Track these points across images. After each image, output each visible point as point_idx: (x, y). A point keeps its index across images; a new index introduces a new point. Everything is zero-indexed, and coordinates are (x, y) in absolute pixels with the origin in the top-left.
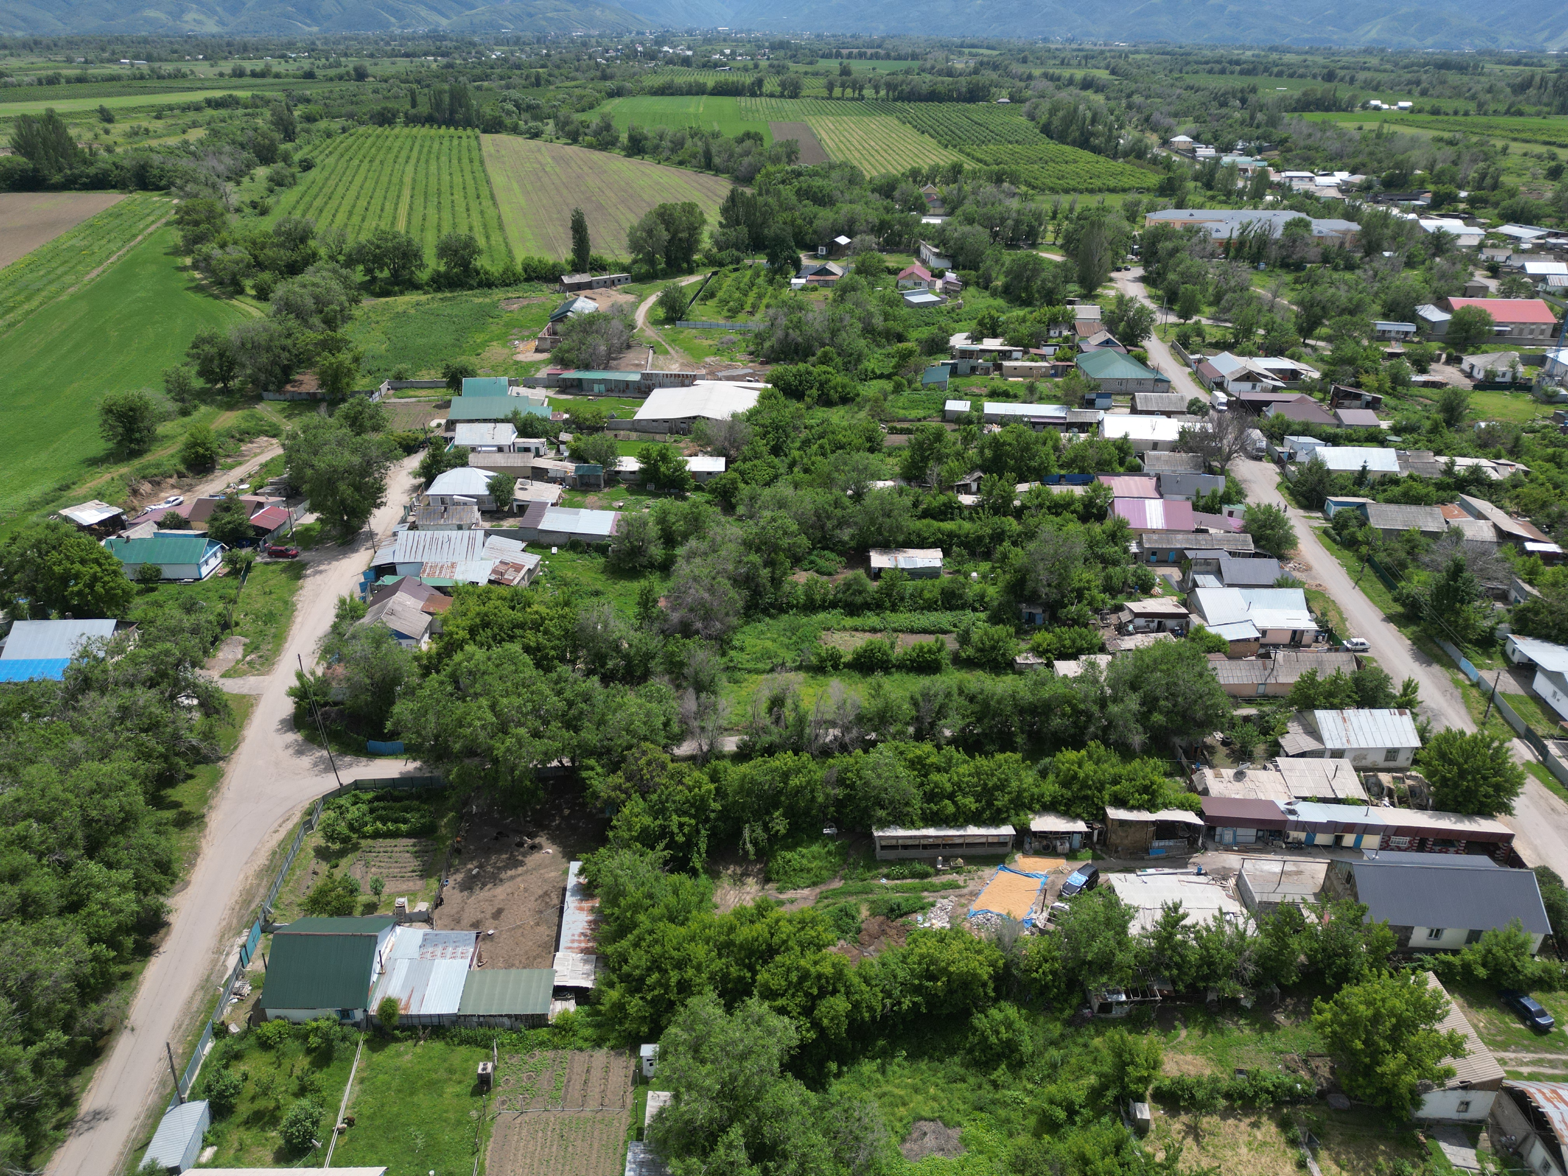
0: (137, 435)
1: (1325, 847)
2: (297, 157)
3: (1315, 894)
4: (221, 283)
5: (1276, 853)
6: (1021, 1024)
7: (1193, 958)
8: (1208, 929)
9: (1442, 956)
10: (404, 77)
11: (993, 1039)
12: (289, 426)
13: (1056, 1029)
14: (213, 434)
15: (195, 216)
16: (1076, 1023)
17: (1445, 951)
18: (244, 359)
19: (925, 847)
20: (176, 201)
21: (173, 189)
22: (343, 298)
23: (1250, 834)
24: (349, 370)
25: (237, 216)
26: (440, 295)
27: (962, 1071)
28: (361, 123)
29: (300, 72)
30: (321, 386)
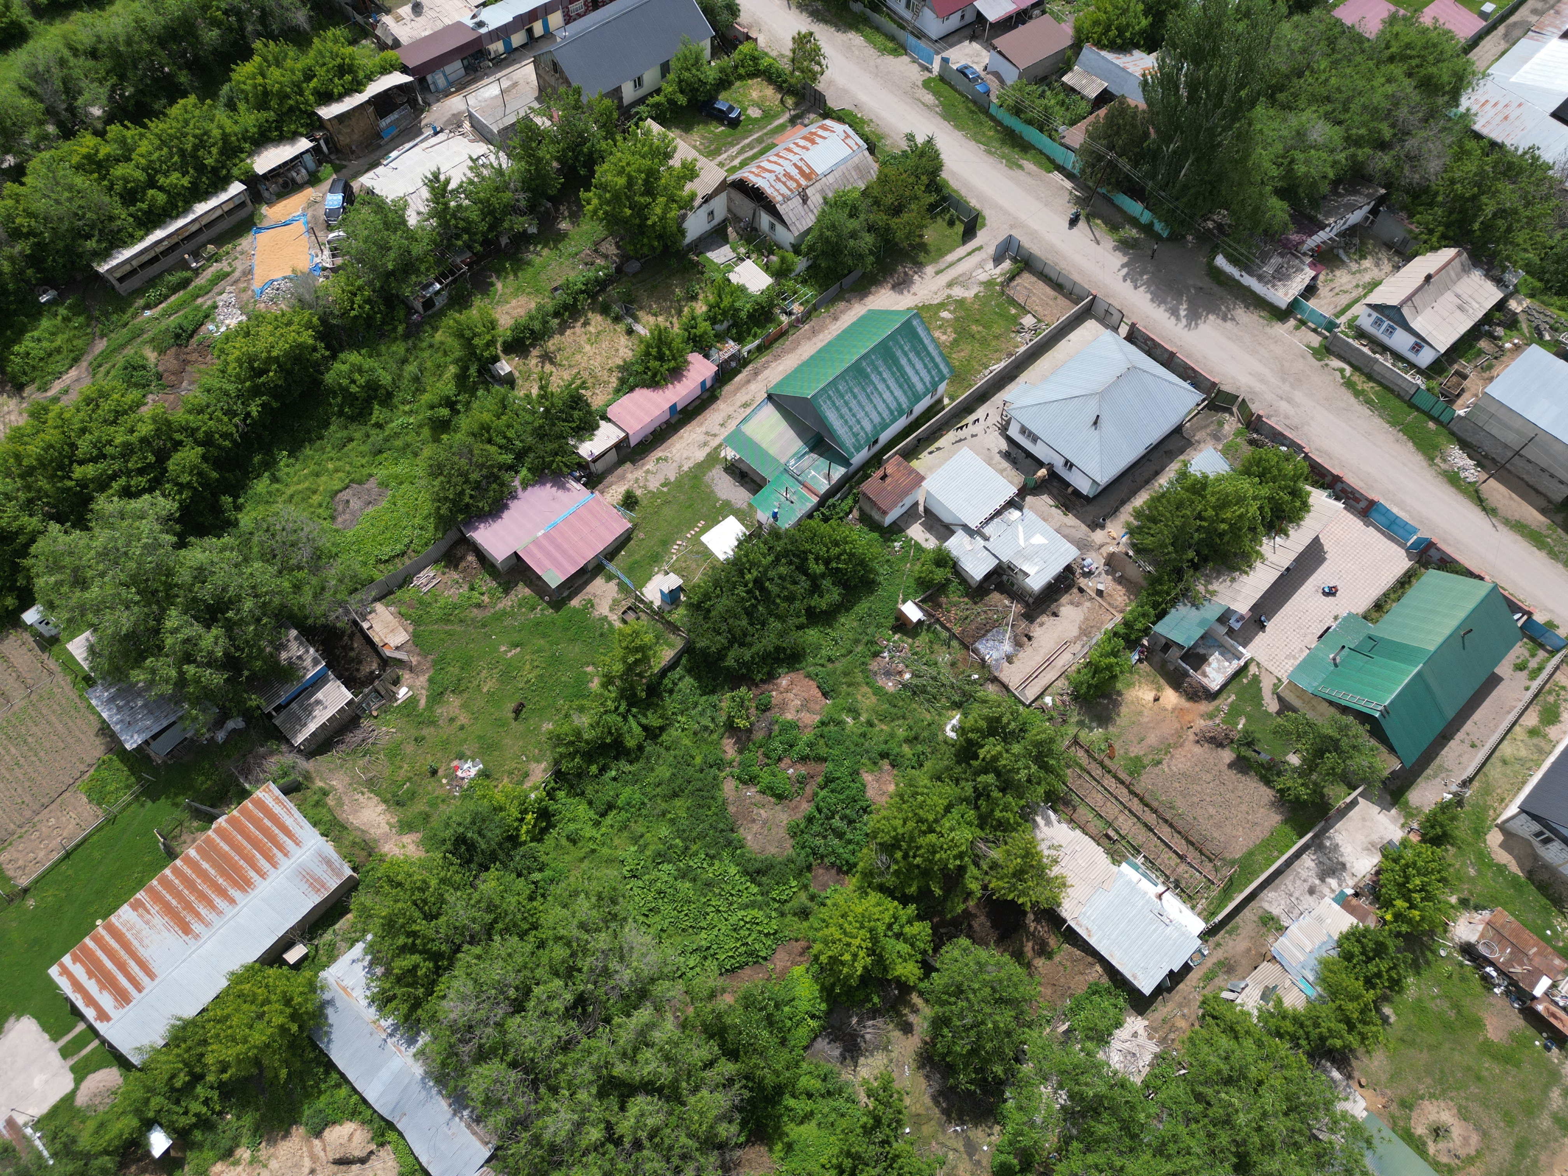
1: (523, 46)
3: (537, 99)
5: (488, 75)
6: (369, 363)
7: (474, 216)
8: (471, 182)
9: (651, 101)
11: (354, 389)
13: (399, 348)
16: (413, 333)
17: (651, 95)
19: (165, 253)
23: (455, 68)
27: (345, 433)
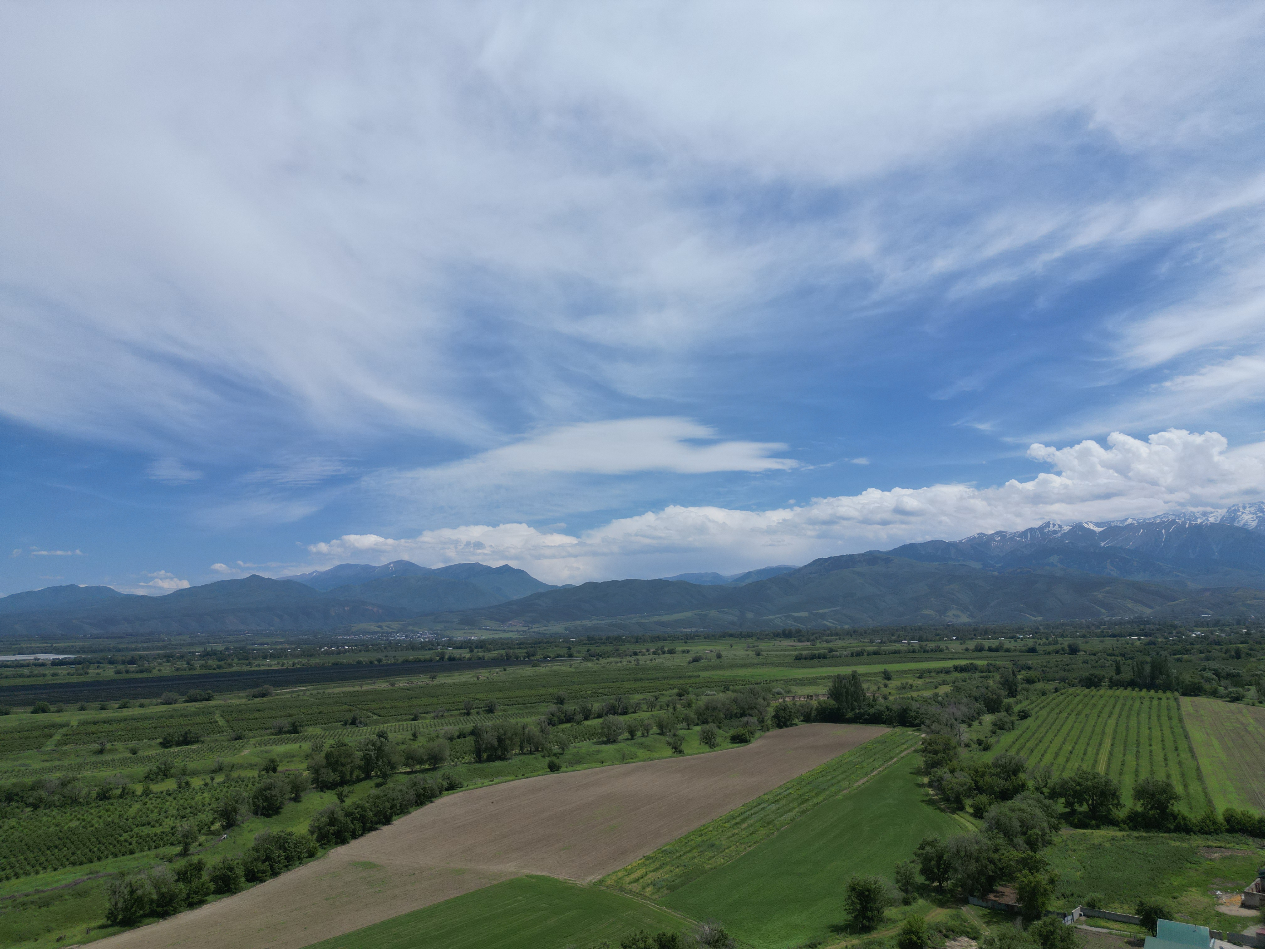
0: (869, 913)
2: (1017, 709)
4: (947, 799)
10: (1111, 651)
12: (987, 932)
14: (925, 926)
15: (936, 747)
18: (957, 864)
20: (923, 735)
21: (923, 726)
22: (1045, 825)
24: (1045, 890)
25: (966, 750)
26: (1135, 834)
28: (1071, 685)
29: (1026, 648)
30: (1018, 901)
